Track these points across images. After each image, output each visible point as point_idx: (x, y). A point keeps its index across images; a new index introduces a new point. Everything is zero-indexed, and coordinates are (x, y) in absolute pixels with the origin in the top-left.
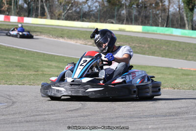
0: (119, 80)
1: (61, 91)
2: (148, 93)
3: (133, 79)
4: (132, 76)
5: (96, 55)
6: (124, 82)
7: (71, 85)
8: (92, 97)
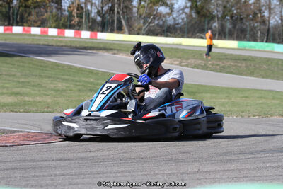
0: (154, 113)
1: (73, 128)
2: (199, 129)
3: (177, 111)
4: (177, 108)
5: (125, 79)
6: (162, 115)
7: (86, 120)
8: (114, 137)
